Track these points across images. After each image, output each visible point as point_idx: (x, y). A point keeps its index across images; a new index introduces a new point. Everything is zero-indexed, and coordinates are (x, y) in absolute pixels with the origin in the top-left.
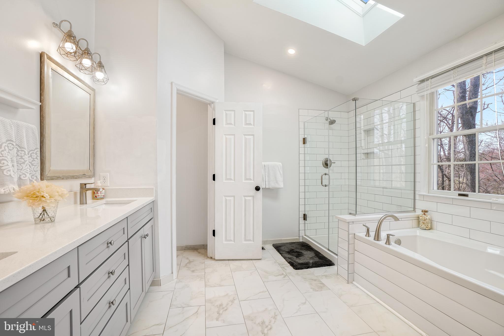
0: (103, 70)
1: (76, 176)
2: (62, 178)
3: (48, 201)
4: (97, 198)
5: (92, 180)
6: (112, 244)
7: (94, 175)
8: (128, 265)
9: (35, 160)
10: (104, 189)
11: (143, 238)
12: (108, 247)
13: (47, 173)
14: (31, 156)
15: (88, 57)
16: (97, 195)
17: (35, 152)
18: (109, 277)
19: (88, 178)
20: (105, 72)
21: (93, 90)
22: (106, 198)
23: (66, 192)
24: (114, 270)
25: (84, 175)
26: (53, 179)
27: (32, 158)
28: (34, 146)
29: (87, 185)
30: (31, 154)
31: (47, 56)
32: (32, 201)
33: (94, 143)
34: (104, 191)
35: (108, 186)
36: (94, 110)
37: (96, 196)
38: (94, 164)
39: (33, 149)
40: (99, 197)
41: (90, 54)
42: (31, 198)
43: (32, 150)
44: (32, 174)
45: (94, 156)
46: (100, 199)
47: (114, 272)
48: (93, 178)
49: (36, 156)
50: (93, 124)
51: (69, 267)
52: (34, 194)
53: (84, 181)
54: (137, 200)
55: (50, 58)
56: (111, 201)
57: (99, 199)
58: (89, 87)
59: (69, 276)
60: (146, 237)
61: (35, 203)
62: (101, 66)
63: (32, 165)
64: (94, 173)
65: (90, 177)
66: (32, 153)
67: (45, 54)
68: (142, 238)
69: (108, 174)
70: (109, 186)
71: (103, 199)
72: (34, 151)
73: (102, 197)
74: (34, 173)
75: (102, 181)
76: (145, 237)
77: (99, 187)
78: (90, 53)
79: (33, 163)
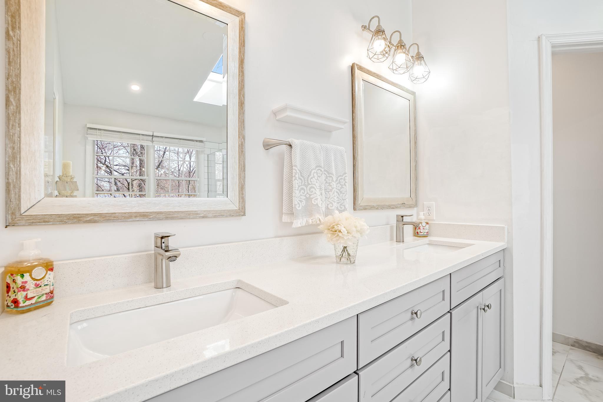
0: (422, 62)
1: (393, 205)
2: (376, 208)
3: (345, 238)
4: (419, 236)
5: (413, 211)
6: (419, 316)
7: (416, 205)
8: (450, 351)
9: (344, 186)
10: (428, 224)
11: (481, 309)
12: (412, 319)
13: (360, 202)
14: (340, 182)
15: (401, 51)
16: (419, 231)
17: (343, 178)
18: (412, 366)
19: (408, 208)
20: (426, 64)
21: (413, 93)
22: (431, 236)
23: (366, 227)
24: (421, 359)
25: (404, 204)
26: (366, 209)
27: (340, 185)
28: (342, 171)
29: (404, 217)
30: (339, 181)
31: (358, 66)
32: (331, 236)
33: (417, 162)
34: (428, 226)
35: (433, 220)
36: (415, 119)
37: (418, 233)
38: (416, 189)
39: (342, 175)
40: (421, 234)
41: (403, 46)
42: (331, 232)
43: (340, 176)
44: (340, 203)
45: (416, 178)
46: (423, 237)
47: (420, 360)
48: (415, 208)
49: (344, 182)
50: (415, 137)
51: (342, 342)
52: (333, 227)
53: (401, 212)
54: (474, 244)
55: (361, 68)
56: (436, 241)
57: (421, 237)
58: (407, 91)
59: (342, 356)
60: (487, 310)
61: (333, 238)
62: (419, 57)
63: (341, 192)
64: (416, 201)
65: (410, 207)
66: (340, 179)
67: (355, 65)
68: (479, 310)
69: (434, 202)
70: (435, 219)
71: (427, 237)
72: (342, 176)
73: (425, 234)
74: (343, 202)
75: (425, 212)
76: (484, 309)
77: (421, 220)
78: (403, 44)
79: (341, 190)
